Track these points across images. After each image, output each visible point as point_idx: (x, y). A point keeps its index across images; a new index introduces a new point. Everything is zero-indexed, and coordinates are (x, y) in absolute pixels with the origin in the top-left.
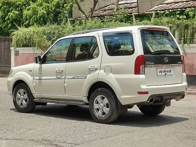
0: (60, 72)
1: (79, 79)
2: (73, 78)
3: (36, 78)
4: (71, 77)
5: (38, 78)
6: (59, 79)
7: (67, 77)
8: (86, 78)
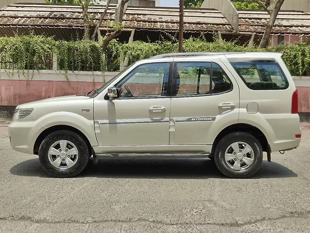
0: (159, 112)
2: (189, 120)
4: (184, 119)
5: (106, 121)
6: (157, 121)
7: (175, 119)
8: (214, 119)
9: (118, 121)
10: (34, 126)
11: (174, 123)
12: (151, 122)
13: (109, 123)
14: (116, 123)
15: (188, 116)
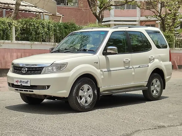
0: (128, 63)
1: (144, 67)
2: (139, 67)
3: (104, 70)
4: (138, 66)
5: (106, 70)
6: (127, 68)
7: (135, 67)
8: (148, 66)
9: (111, 69)
10: (71, 76)
11: (134, 69)
12: (125, 69)
13: (108, 71)
14: (111, 71)
15: (139, 65)
